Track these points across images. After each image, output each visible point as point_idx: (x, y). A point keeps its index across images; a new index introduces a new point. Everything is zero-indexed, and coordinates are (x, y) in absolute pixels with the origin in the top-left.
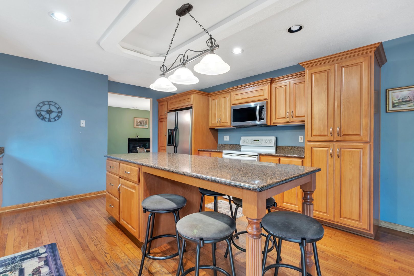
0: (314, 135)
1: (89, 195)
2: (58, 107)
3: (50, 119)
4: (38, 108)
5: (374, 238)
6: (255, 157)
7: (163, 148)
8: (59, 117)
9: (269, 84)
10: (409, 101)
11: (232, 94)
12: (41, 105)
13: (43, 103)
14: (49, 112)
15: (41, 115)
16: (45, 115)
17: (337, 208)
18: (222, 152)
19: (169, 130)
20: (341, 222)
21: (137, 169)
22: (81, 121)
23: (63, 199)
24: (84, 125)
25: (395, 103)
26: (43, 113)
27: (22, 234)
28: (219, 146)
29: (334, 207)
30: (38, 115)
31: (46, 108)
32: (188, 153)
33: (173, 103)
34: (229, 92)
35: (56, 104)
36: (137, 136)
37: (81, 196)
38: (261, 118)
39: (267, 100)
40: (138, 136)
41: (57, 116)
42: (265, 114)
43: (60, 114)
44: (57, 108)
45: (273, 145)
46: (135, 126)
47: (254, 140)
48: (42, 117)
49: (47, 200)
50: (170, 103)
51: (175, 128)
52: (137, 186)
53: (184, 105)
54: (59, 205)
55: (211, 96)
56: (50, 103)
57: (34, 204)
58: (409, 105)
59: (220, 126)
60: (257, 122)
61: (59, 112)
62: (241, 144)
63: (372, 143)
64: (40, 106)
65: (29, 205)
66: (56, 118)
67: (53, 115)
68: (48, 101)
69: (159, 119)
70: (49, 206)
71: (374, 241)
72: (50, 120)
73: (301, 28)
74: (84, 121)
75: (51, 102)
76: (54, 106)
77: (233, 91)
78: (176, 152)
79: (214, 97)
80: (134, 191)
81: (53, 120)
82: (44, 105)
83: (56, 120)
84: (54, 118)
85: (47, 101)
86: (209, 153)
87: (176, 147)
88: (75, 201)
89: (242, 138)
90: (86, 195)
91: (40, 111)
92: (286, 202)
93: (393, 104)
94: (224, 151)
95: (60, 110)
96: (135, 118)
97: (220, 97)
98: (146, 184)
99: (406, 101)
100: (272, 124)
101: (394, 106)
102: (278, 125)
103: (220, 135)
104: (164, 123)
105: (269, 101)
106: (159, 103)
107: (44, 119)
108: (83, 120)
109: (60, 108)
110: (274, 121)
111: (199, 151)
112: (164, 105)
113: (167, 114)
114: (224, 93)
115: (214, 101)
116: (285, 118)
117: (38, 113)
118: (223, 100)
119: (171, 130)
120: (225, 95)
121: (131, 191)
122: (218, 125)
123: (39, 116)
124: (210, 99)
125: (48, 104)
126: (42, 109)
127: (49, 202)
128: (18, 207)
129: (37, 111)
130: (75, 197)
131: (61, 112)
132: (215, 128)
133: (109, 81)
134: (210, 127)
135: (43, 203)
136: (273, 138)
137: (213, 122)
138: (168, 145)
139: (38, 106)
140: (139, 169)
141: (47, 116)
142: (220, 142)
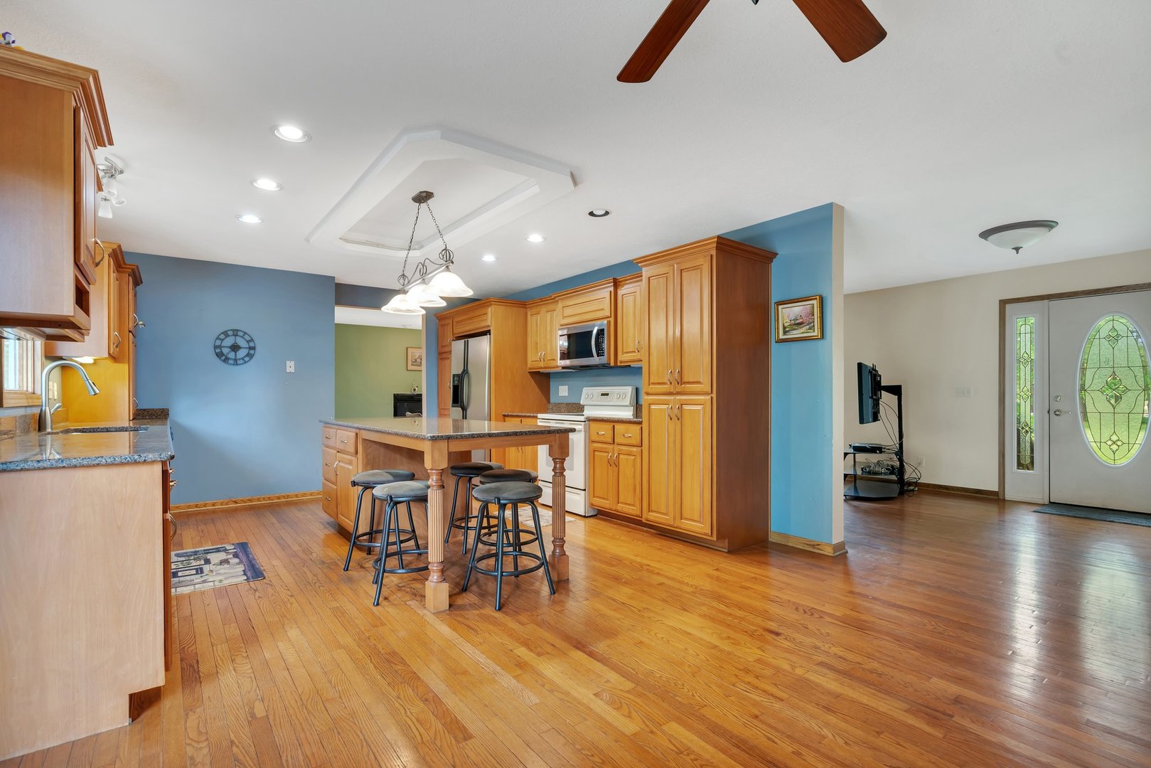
0: (653, 384)
1: (303, 496)
2: (248, 338)
3: (236, 360)
4: (218, 343)
5: (726, 551)
6: (581, 425)
7: (446, 412)
8: (250, 356)
9: (612, 289)
10: (802, 323)
11: (560, 305)
12: (222, 337)
13: (226, 334)
14: (235, 348)
15: (223, 354)
16: (228, 354)
17: (678, 505)
18: (537, 417)
19: (454, 375)
20: (683, 526)
21: (354, 434)
22: (288, 362)
23: (259, 500)
24: (292, 370)
25: (787, 327)
26: (225, 351)
27: (201, 534)
28: (550, 407)
29: (675, 504)
30: (217, 355)
31: (229, 341)
32: (484, 419)
33: (461, 321)
34: (554, 301)
35: (245, 333)
36: (415, 390)
37: (288, 496)
38: (600, 353)
39: (609, 319)
40: (417, 389)
41: (247, 356)
42: (605, 346)
43: (252, 352)
44: (248, 342)
45: (627, 403)
46: (410, 367)
47: (602, 395)
48: (223, 358)
49: (234, 500)
50: (457, 322)
51: (464, 370)
52: (353, 458)
53: (477, 326)
54: (252, 508)
55: (530, 308)
56: (236, 333)
57: (213, 505)
58: (802, 330)
59: (545, 368)
60: (595, 360)
61: (250, 348)
62: (582, 403)
63: (714, 395)
64: (220, 339)
65: (205, 506)
66: (247, 359)
67: (242, 353)
68: (233, 330)
69: (440, 353)
70: (236, 510)
71: (726, 555)
72: (236, 362)
73: (607, 213)
74: (293, 363)
75: (237, 330)
76: (242, 337)
77: (562, 299)
78: (465, 417)
79: (534, 310)
80: (351, 468)
81: (241, 362)
82: (226, 337)
83: (246, 362)
84: (243, 359)
85: (231, 330)
86: (519, 419)
87: (464, 409)
88: (278, 505)
89: (586, 390)
90: (296, 496)
91: (220, 347)
92: (622, 503)
93: (784, 328)
94: (540, 416)
95: (252, 344)
96: (409, 349)
97: (543, 309)
98: (366, 457)
99: (798, 324)
100: (619, 364)
101: (785, 332)
102: (633, 365)
103: (553, 384)
104: (447, 362)
105: (612, 320)
106: (440, 320)
107: (226, 360)
108: (291, 360)
109: (252, 340)
110: (621, 357)
111: (505, 416)
112: (447, 324)
113: (451, 344)
114: (551, 303)
115: (534, 318)
116: (634, 352)
117: (218, 351)
118: (549, 315)
119: (458, 375)
120: (551, 307)
121: (348, 469)
122: (542, 364)
123: (219, 355)
124: (529, 313)
125: (234, 335)
126: (224, 344)
127: (236, 502)
128: (189, 507)
129: (215, 347)
130: (279, 498)
131: (254, 348)
132: (541, 370)
133: (336, 284)
134: (530, 369)
135: (227, 504)
136: (629, 390)
137: (535, 359)
138: (453, 406)
139: (218, 338)
140: (357, 434)
141: (232, 355)
142: (553, 400)
